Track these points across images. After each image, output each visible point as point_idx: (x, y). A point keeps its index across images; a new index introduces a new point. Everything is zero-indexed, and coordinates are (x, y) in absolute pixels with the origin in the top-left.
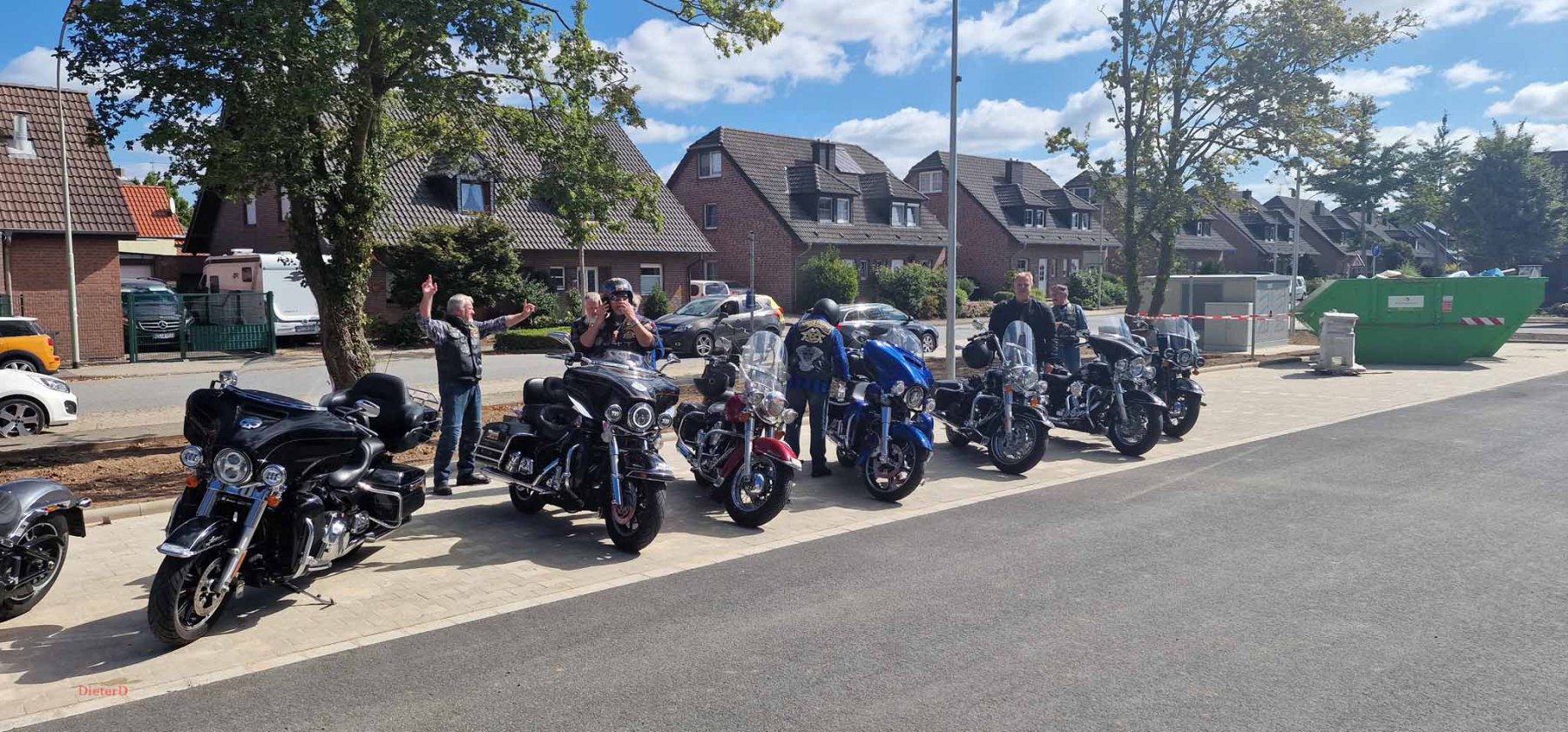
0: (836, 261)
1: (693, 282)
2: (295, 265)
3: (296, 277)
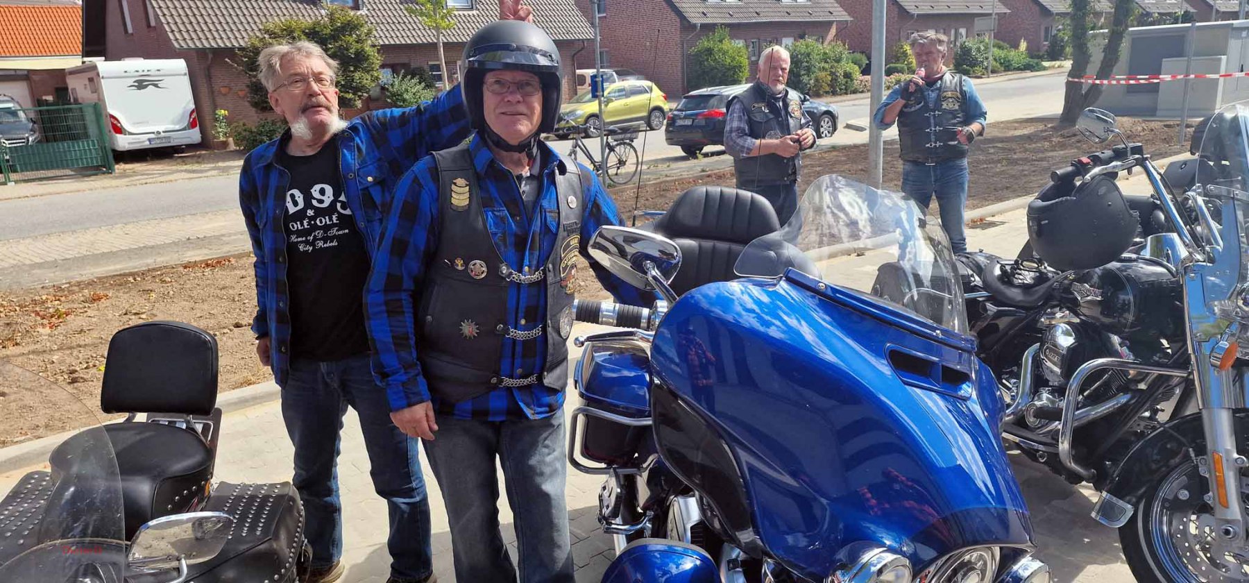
0: (726, 42)
1: (579, 72)
2: (137, 71)
3: (141, 85)
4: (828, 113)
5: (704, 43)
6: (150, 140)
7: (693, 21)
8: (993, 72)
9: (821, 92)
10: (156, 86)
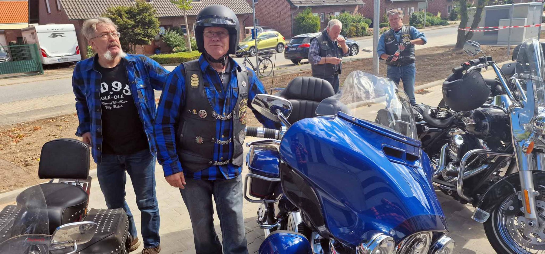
0: (310, 14)
1: (246, 28)
2: (53, 30)
3: (54, 35)
4: (355, 45)
5: (301, 15)
6: (59, 60)
7: (296, 5)
8: (426, 26)
9: (352, 36)
10: (61, 36)
